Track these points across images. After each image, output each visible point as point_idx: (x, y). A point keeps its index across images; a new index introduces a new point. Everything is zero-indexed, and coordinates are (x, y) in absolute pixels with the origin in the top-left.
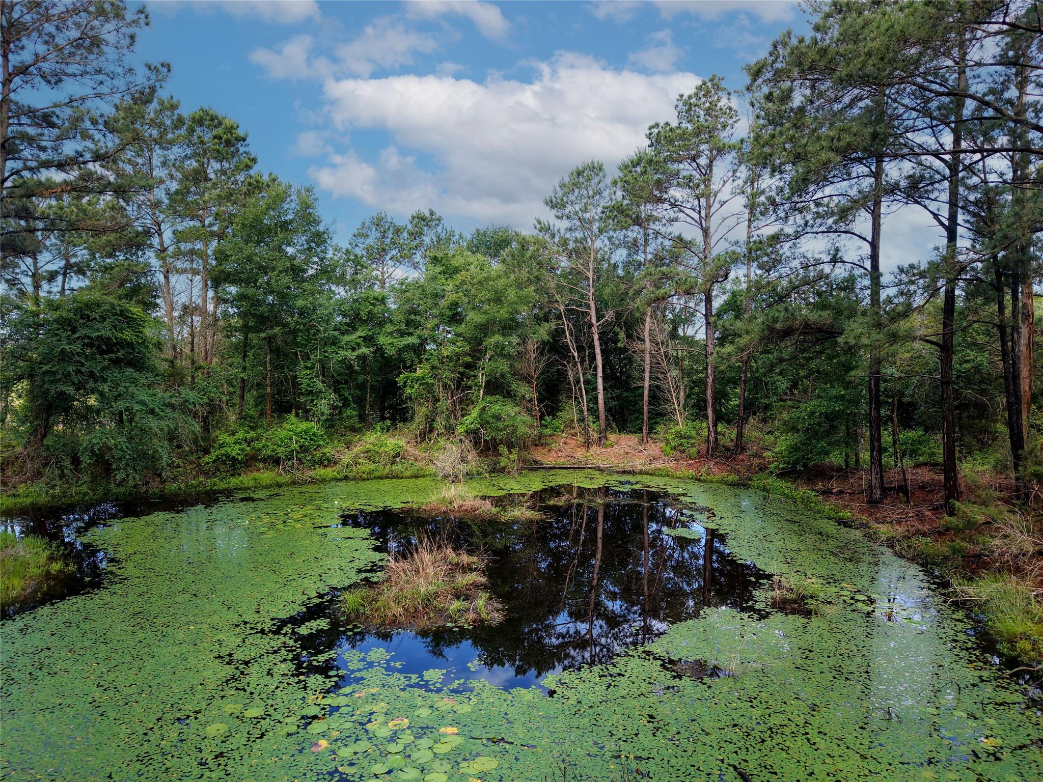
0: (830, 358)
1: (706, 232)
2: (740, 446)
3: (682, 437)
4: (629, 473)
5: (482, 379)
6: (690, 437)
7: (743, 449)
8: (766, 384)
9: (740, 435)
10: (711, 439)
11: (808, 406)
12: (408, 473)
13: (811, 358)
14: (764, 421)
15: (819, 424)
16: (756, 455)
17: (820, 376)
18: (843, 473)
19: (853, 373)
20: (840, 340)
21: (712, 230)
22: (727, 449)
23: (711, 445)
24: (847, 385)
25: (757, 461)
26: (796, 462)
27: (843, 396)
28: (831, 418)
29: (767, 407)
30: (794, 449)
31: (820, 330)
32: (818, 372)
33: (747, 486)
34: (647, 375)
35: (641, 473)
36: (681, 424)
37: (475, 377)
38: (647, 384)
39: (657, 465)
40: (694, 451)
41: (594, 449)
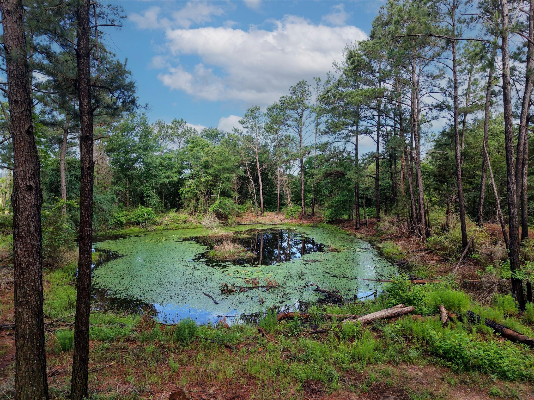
0: (344, 182)
1: (301, 137)
2: (313, 214)
3: (292, 212)
4: (275, 225)
5: (219, 191)
6: (295, 212)
7: (314, 215)
8: (321, 192)
9: (313, 210)
10: (303, 212)
11: (337, 198)
12: (191, 227)
13: (337, 182)
14: (320, 205)
15: (340, 204)
16: (318, 217)
17: (340, 188)
18: (348, 221)
19: (350, 186)
20: (346, 176)
21: (303, 136)
22: (309, 215)
23: (303, 214)
24: (349, 191)
25: (319, 219)
26: (333, 217)
27: (347, 195)
28: (344, 202)
29: (321, 201)
30: (332, 213)
31: (340, 173)
32: (339, 187)
33: (316, 227)
34: (279, 189)
35: (279, 224)
36: (291, 206)
37: (216, 189)
38: (279, 192)
39: (283, 222)
40: (297, 216)
41: (259, 217)
